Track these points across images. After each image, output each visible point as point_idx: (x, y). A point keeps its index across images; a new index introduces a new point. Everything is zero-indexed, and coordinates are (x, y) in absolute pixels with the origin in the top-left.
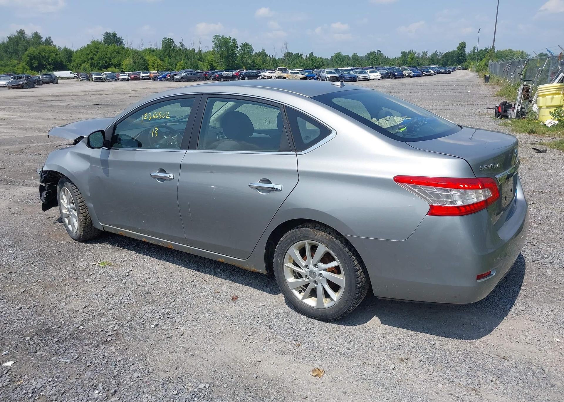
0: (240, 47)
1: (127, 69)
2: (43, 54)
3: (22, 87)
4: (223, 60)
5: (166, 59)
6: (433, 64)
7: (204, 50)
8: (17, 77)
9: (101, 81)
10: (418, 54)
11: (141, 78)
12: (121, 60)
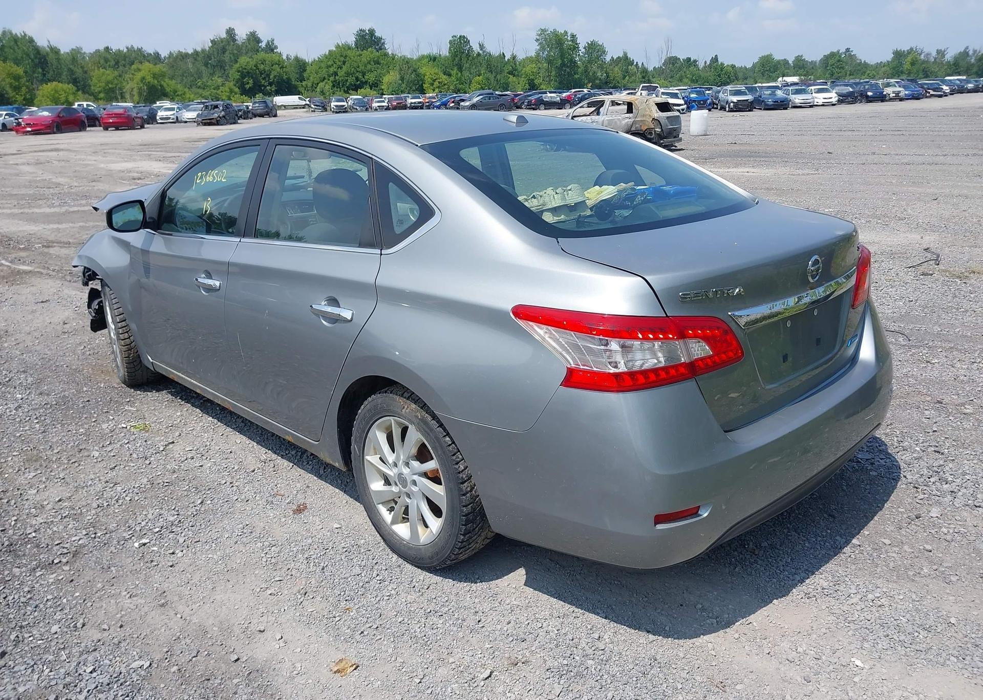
0: (584, 48)
1: (391, 90)
2: (262, 67)
3: (217, 123)
4: (553, 73)
5: (454, 72)
6: (956, 73)
7: (521, 56)
8: (210, 107)
9: (344, 112)
10: (928, 54)
11: (409, 105)
12: (381, 76)
